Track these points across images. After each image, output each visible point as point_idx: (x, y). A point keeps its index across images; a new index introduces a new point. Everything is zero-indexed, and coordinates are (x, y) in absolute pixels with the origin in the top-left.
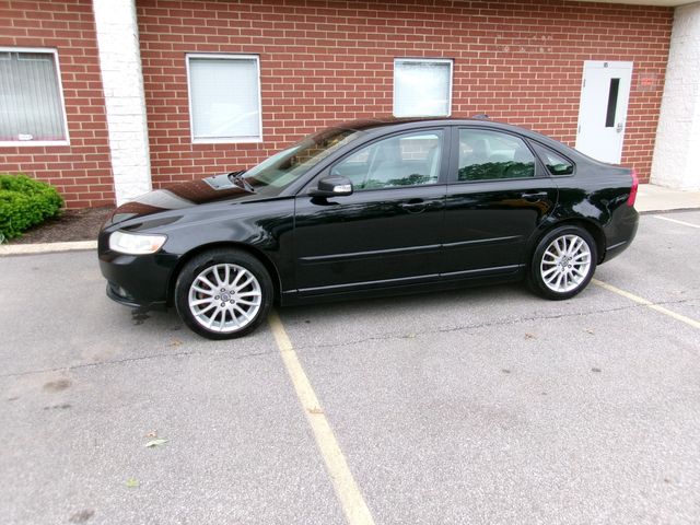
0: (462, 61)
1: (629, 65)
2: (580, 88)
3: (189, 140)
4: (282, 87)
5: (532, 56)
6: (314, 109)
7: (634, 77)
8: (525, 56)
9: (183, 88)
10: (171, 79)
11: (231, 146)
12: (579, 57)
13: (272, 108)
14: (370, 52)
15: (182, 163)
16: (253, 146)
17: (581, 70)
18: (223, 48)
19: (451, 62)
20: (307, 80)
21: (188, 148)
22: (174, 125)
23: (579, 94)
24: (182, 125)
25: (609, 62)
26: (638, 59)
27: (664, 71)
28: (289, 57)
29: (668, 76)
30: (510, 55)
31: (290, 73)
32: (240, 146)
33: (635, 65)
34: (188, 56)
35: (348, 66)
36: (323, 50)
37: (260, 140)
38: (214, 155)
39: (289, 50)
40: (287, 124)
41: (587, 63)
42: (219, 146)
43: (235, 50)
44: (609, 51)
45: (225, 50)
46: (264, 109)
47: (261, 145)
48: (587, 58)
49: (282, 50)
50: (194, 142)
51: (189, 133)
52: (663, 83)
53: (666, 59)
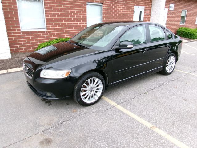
0: (105, 4)
1: (144, 7)
2: (133, 14)
3: (20, 30)
4: (52, 11)
5: (122, 4)
6: (63, 19)
7: (145, 11)
8: (120, 4)
9: (16, 10)
10: (11, 6)
11: (36, 32)
12: (133, 5)
13: (49, 18)
15: (18, 39)
16: (44, 32)
17: (133, 8)
19: (102, 4)
20: (60, 9)
21: (20, 33)
22: (14, 24)
23: (133, 15)
24: (17, 24)
25: (140, 7)
26: (146, 6)
27: (151, 9)
29: (152, 11)
30: (117, 3)
31: (55, 6)
32: (39, 32)
33: (145, 7)
35: (73, 4)
37: (46, 30)
38: (30, 35)
40: (55, 24)
41: (135, 7)
42: (31, 32)
44: (139, 3)
46: (46, 19)
47: (46, 31)
48: (135, 5)
50: (22, 31)
51: (19, 27)
52: (150, 13)
53: (151, 6)
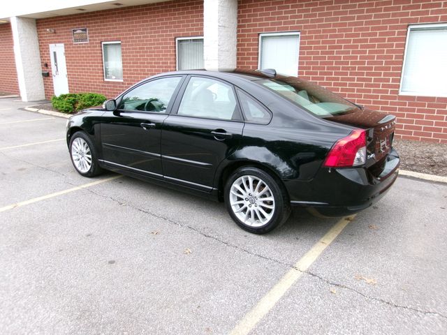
6: (333, 68)
10: (250, 49)
13: (304, 68)
14: (384, 22)
18: (279, 29)
20: (330, 47)
28: (319, 32)
31: (318, 42)
34: (261, 35)
35: (364, 35)
36: (345, 25)
39: (320, 26)
43: (285, 29)
45: (280, 30)
49: (315, 26)
